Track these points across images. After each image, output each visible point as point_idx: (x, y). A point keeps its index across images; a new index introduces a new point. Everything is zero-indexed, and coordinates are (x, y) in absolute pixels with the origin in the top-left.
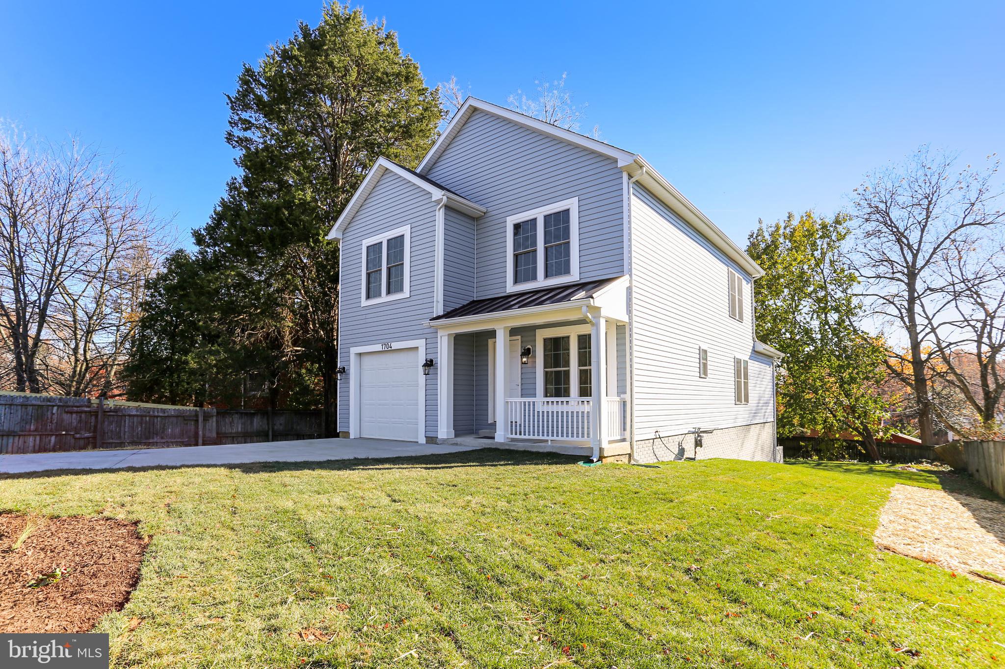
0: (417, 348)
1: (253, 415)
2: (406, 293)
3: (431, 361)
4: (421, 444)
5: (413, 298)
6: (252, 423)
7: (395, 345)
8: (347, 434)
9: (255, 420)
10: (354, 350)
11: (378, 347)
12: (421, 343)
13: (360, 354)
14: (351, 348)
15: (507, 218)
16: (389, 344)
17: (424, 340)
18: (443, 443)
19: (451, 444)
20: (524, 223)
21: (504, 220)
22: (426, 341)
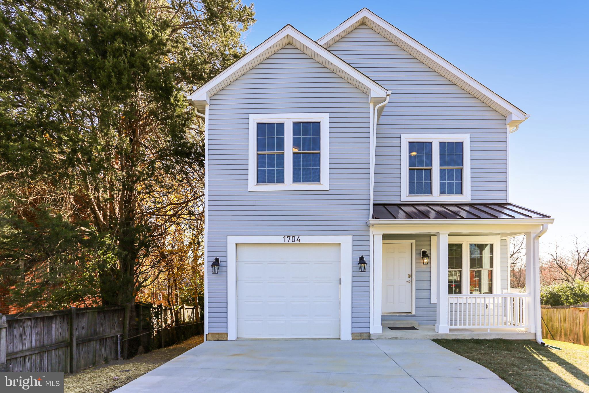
0: (340, 243)
1: (50, 318)
2: (324, 184)
3: (362, 258)
4: (346, 342)
5: (331, 192)
6: (49, 331)
7: (304, 239)
8: (222, 336)
9: (54, 326)
11: (280, 239)
12: (346, 241)
13: (237, 245)
14: (228, 237)
15: (401, 134)
16: (297, 237)
17: (351, 237)
18: (379, 338)
19: (390, 338)
20: (418, 143)
21: (398, 135)
22: (352, 238)
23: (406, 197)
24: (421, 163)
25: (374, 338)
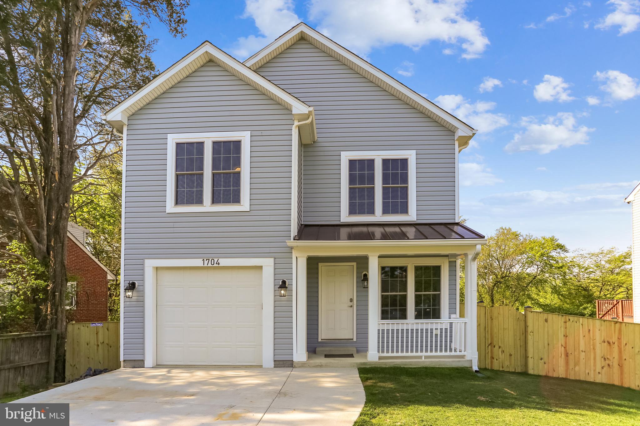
2: (245, 204)
3: (284, 282)
5: (253, 213)
7: (224, 262)
8: (138, 363)
10: (150, 264)
11: (198, 262)
12: (268, 264)
13: (157, 268)
14: (146, 261)
15: (341, 152)
16: (216, 260)
17: (272, 260)
18: (302, 365)
19: (314, 366)
20: (360, 161)
21: (337, 153)
22: (275, 261)
23: (345, 217)
24: (362, 182)
25: (296, 366)
